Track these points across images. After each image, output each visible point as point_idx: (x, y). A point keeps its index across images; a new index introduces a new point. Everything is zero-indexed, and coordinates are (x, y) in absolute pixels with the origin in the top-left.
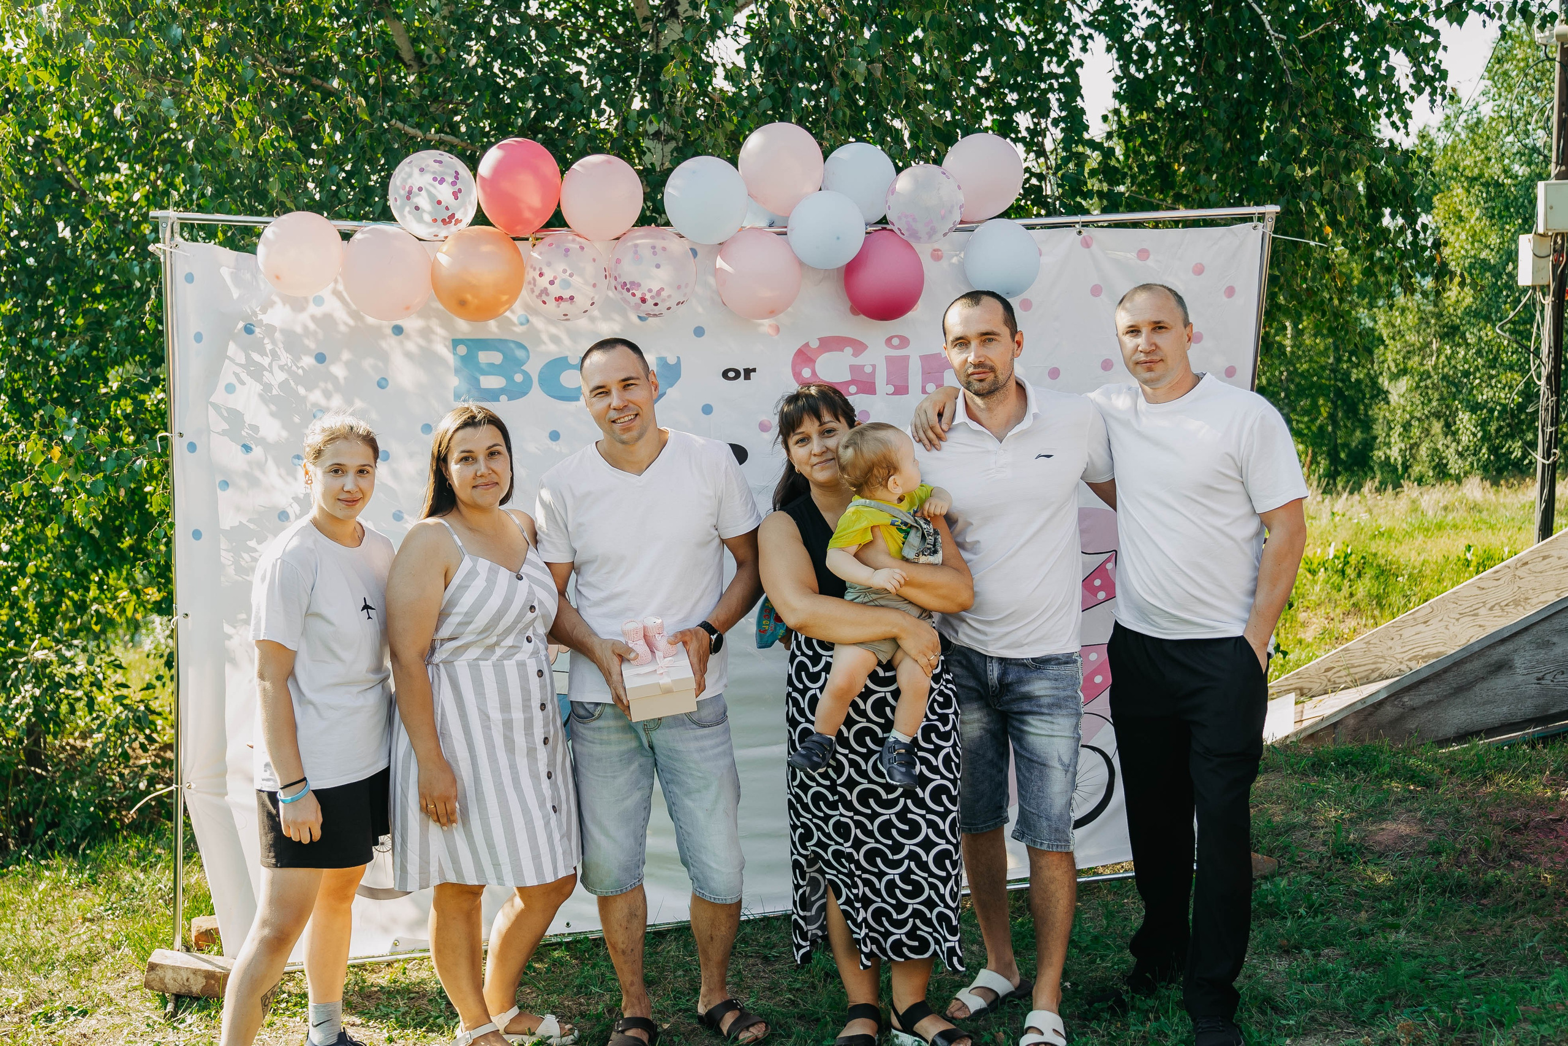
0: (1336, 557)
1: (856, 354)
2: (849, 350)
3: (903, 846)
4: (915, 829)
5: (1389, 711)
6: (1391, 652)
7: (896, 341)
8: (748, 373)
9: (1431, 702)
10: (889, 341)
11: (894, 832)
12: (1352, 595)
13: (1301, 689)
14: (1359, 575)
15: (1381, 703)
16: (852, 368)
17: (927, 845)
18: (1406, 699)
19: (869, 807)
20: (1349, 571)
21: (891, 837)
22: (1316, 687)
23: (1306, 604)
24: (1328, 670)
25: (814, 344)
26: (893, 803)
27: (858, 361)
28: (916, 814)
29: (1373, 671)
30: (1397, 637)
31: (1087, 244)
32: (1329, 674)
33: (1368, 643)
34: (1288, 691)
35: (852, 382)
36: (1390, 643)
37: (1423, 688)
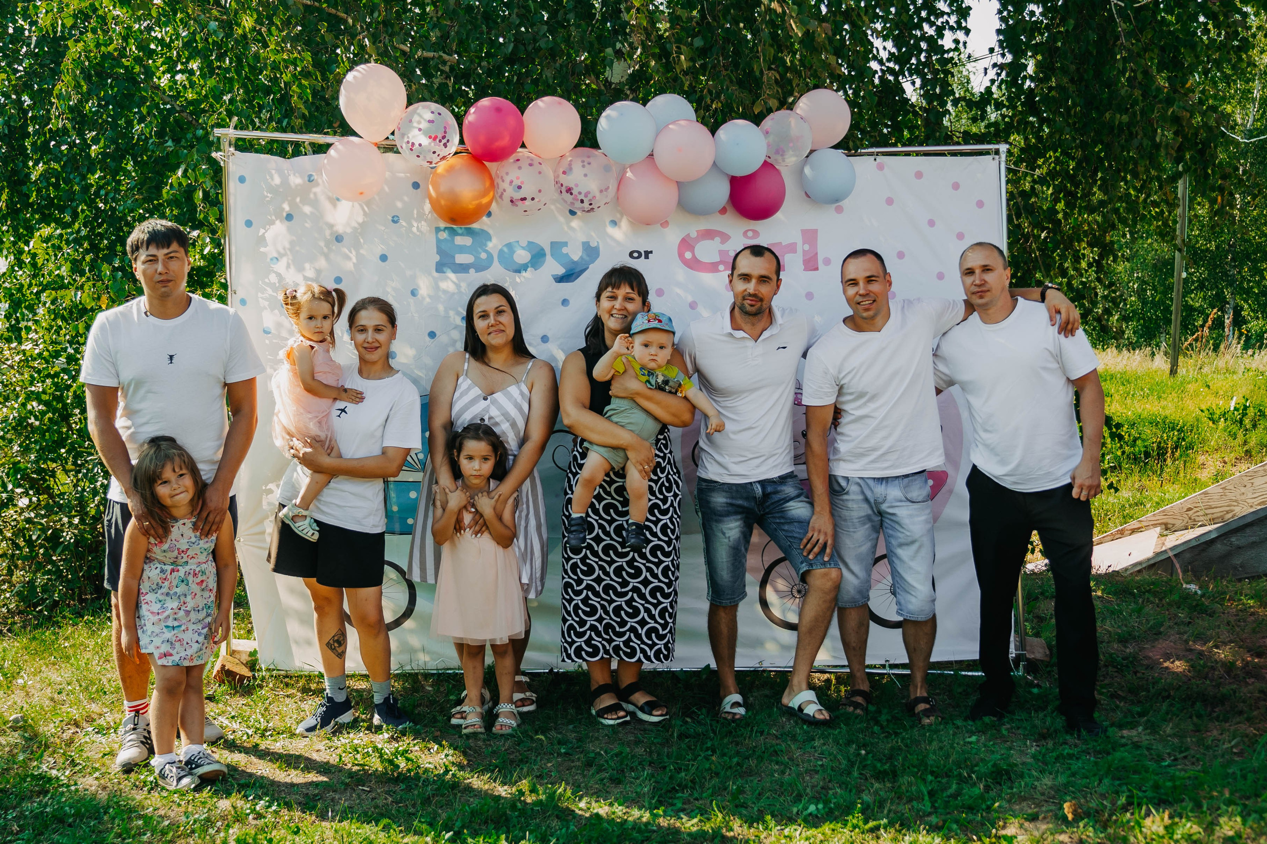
0: (1236, 409)
1: (723, 242)
2: (718, 239)
3: (629, 583)
4: (638, 572)
5: (1220, 548)
6: (1243, 497)
7: (750, 234)
8: (647, 254)
9: (1254, 543)
10: (745, 233)
11: (624, 573)
12: (1245, 443)
13: (1166, 524)
14: (1255, 426)
15: (1212, 542)
16: (721, 252)
17: (646, 582)
18: (1233, 539)
19: (609, 556)
20: (1247, 421)
21: (622, 577)
22: (1179, 523)
23: (1206, 448)
24: (1189, 509)
25: (694, 235)
26: (626, 555)
27: (724, 247)
28: (640, 563)
29: (1228, 512)
30: (1249, 485)
31: (881, 167)
32: (1190, 513)
33: (1224, 488)
34: (1155, 525)
35: (721, 262)
36: (1243, 490)
37: (1248, 530)
